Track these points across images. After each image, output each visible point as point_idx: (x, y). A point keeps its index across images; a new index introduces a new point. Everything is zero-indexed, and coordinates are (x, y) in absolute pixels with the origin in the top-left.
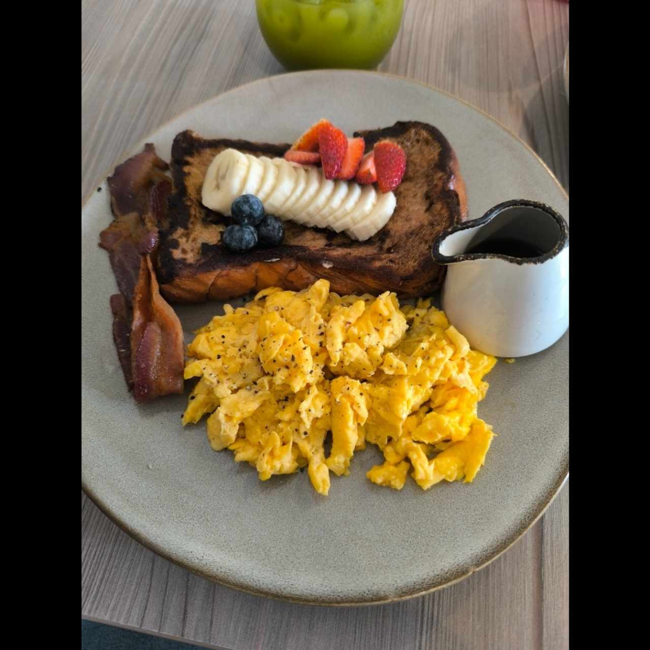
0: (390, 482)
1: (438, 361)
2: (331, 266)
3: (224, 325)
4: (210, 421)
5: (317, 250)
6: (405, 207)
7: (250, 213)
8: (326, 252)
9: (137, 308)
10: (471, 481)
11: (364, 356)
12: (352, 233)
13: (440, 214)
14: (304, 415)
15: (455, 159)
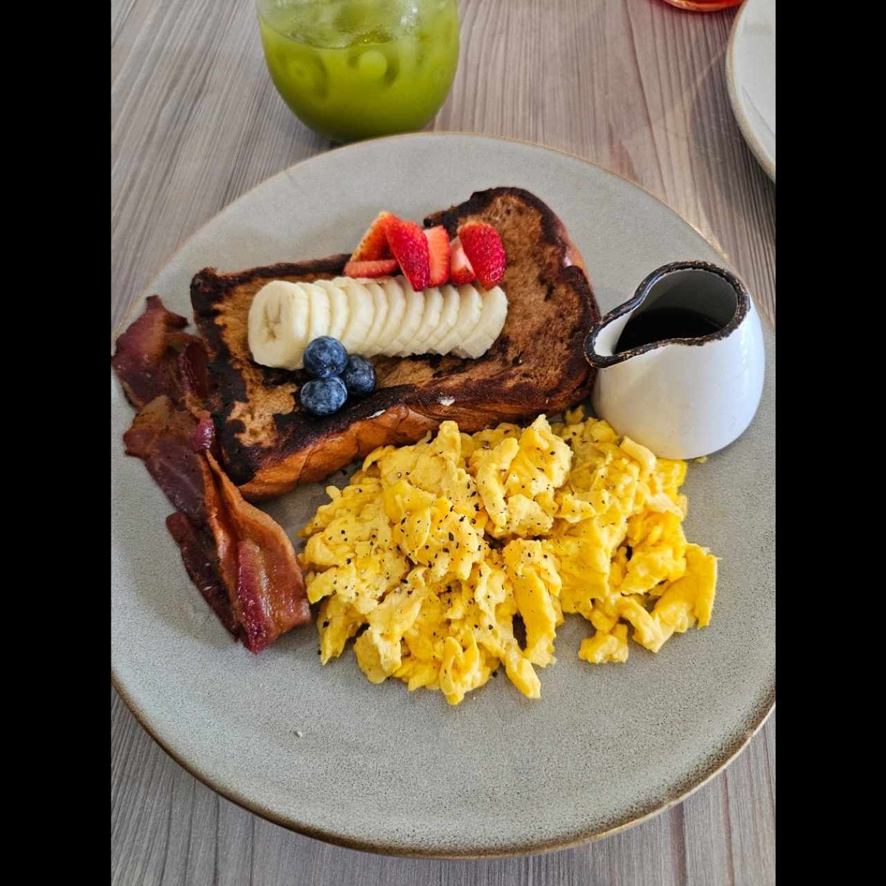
0: (611, 655)
1: (627, 488)
2: (452, 401)
3: (337, 516)
4: (359, 647)
5: (426, 386)
6: (517, 300)
7: (332, 360)
8: (439, 385)
9: (217, 527)
10: (708, 624)
11: (535, 508)
12: (463, 351)
13: (568, 301)
14: (483, 605)
15: (561, 224)
